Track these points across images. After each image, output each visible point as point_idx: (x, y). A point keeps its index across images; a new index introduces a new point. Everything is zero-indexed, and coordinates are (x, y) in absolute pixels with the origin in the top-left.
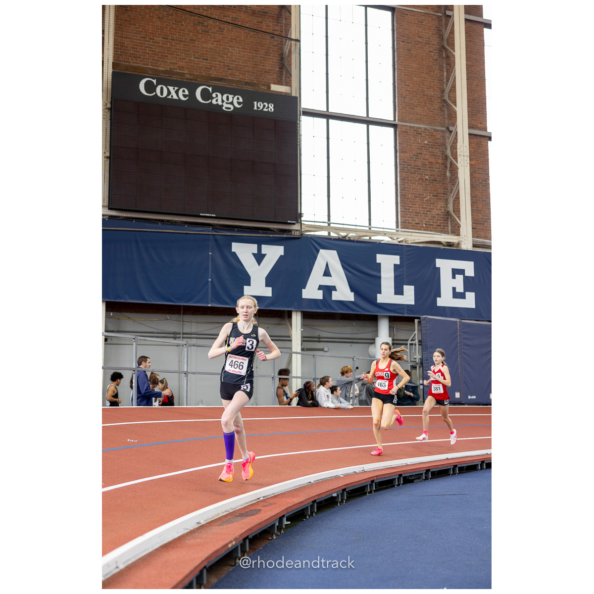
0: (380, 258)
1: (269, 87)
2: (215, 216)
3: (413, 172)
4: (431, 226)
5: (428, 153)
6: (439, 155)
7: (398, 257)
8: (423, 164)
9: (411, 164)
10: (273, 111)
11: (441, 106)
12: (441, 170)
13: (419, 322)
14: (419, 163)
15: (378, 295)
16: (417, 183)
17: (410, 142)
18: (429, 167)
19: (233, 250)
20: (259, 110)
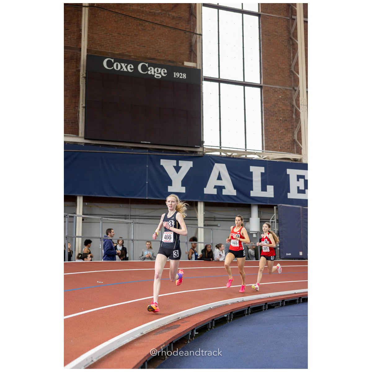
0: (252, 169)
1: (183, 64)
2: (150, 143)
3: (272, 115)
4: (284, 149)
5: (282, 104)
6: (288, 104)
7: (264, 168)
8: (278, 110)
9: (271, 110)
10: (185, 78)
11: (290, 75)
12: (289, 114)
13: (277, 208)
14: (276, 110)
15: (251, 192)
16: (275, 122)
17: (270, 97)
18: (282, 112)
19: (161, 164)
20: (177, 77)
